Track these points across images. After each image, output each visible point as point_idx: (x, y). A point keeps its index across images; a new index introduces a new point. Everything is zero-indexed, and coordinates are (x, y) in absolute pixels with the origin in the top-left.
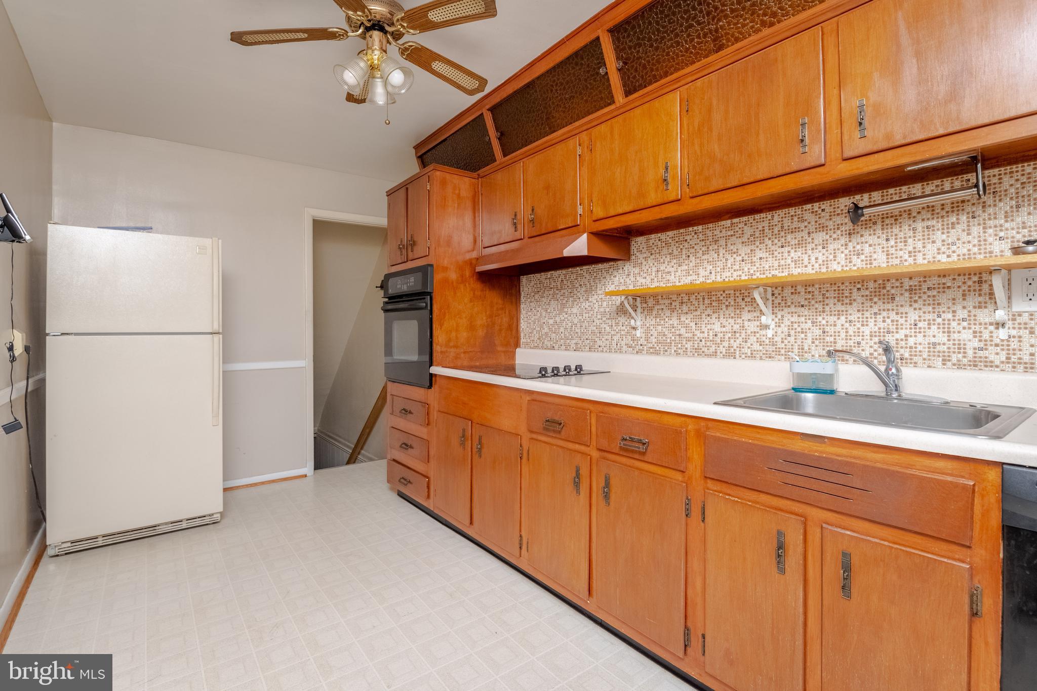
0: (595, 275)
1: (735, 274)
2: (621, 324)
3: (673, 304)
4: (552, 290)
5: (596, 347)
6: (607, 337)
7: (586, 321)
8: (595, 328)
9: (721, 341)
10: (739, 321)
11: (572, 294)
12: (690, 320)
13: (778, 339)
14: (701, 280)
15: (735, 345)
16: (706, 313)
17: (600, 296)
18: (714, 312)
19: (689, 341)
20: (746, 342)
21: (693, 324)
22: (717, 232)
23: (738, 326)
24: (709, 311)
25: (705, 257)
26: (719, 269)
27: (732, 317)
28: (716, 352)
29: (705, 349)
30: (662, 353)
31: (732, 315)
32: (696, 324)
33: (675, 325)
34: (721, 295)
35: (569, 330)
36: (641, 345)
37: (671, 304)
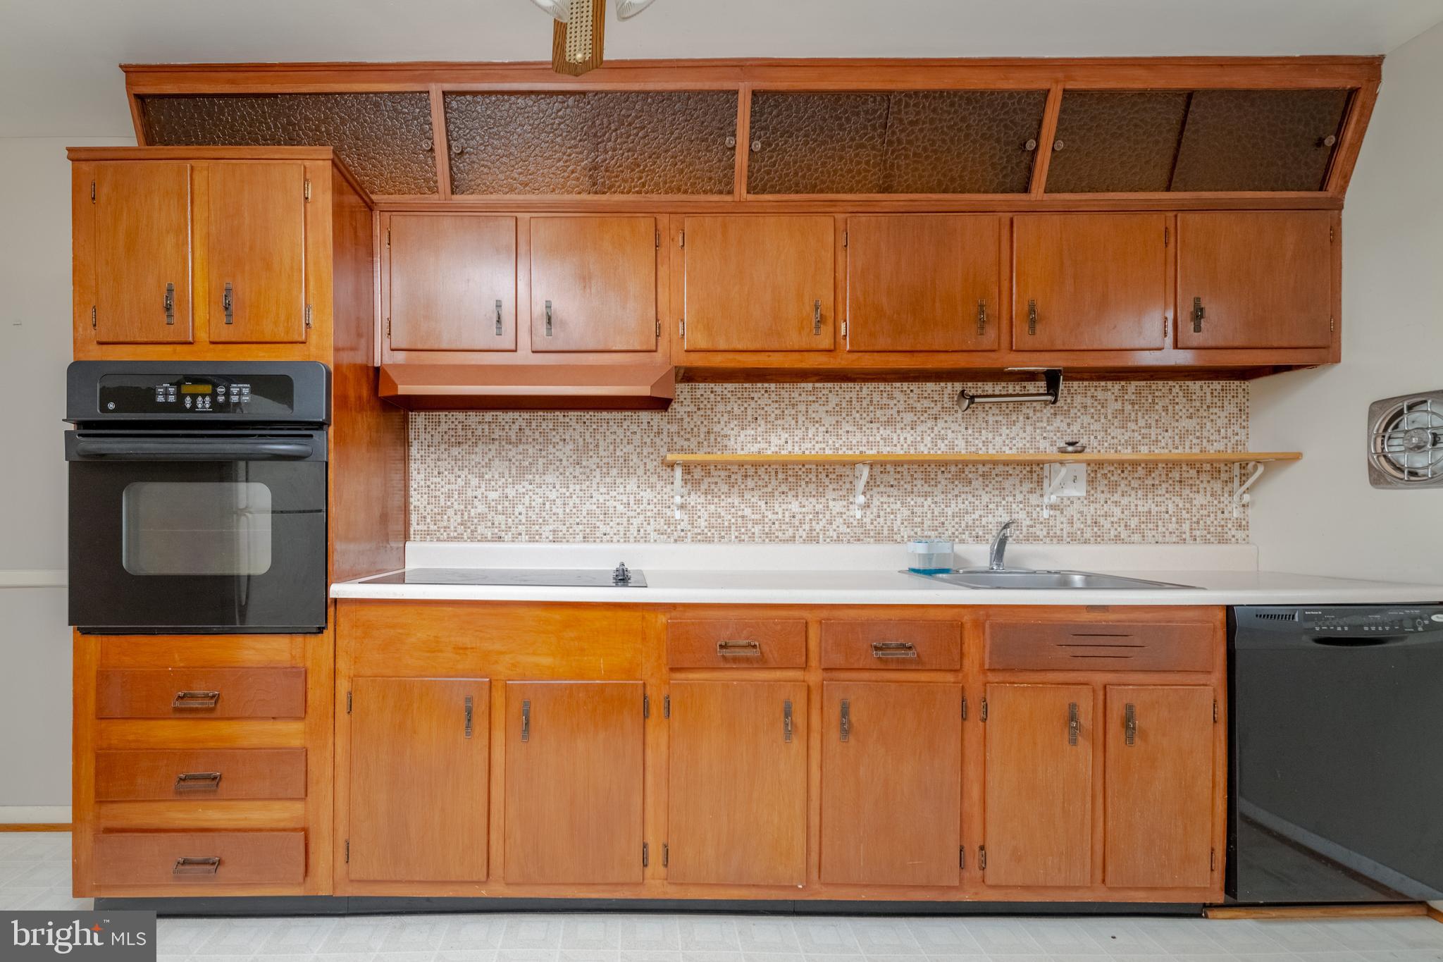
0: (594, 427)
1: (818, 446)
2: (645, 501)
3: (733, 476)
4: (497, 443)
5: (598, 534)
6: (618, 520)
7: (574, 496)
8: (594, 507)
9: (801, 523)
10: (823, 500)
11: (544, 453)
12: (757, 498)
13: (867, 520)
14: (773, 449)
15: (818, 528)
16: (780, 490)
17: (605, 460)
18: (790, 489)
19: (757, 524)
20: (831, 524)
21: (762, 503)
22: (795, 395)
23: (821, 506)
24: (784, 488)
25: (779, 422)
26: (796, 439)
27: (814, 496)
28: (794, 537)
29: (780, 534)
30: (716, 540)
31: (814, 493)
32: (766, 503)
33: (736, 504)
34: (800, 469)
35: (537, 510)
36: (682, 530)
37: (730, 476)
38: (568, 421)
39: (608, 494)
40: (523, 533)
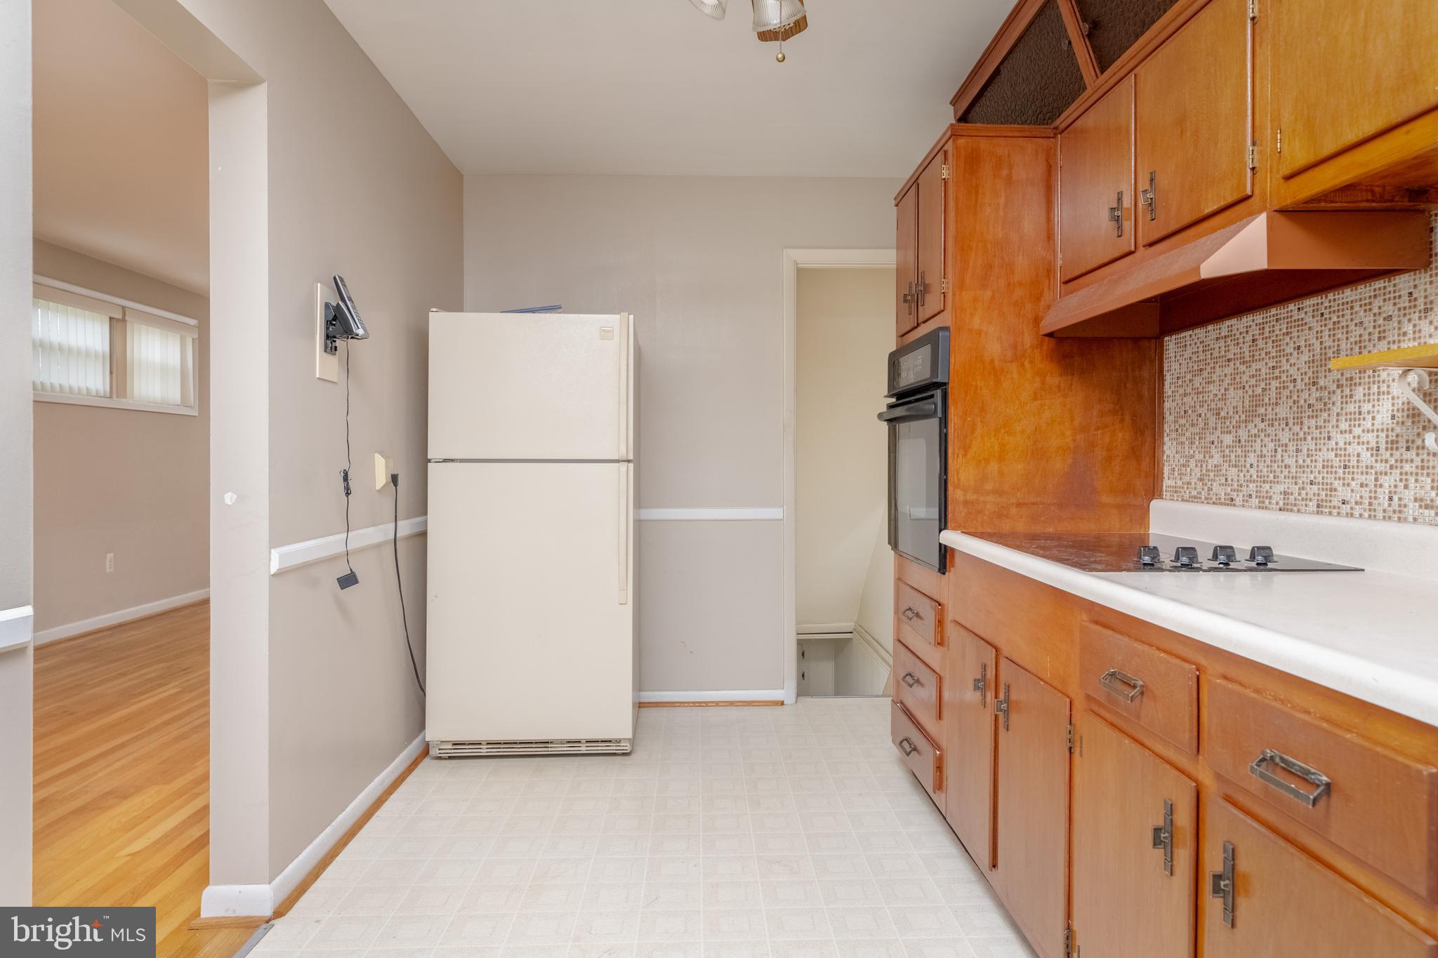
0: (1335, 319)
4: (1232, 364)
5: (1335, 502)
6: (1362, 479)
7: (1309, 438)
8: (1332, 456)
11: (1277, 372)
17: (1348, 374)
35: (1268, 460)
38: (1303, 316)
39: (1350, 432)
40: (1254, 496)
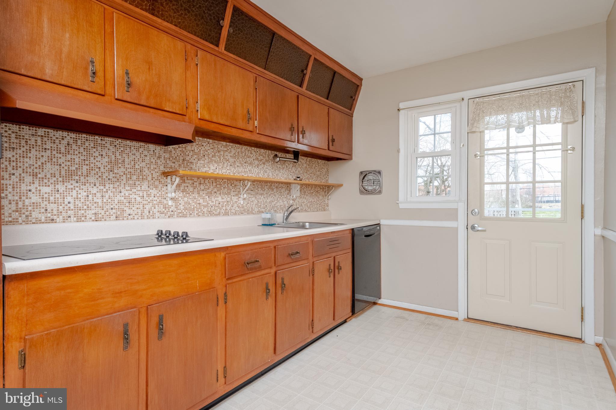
0: (122, 149)
1: (228, 171)
2: (152, 195)
3: (195, 183)
5: (125, 215)
6: (137, 206)
8: (123, 198)
9: (222, 207)
10: (230, 196)
12: (205, 194)
13: (245, 205)
14: (211, 171)
15: (228, 208)
16: (214, 191)
17: (129, 170)
18: (218, 191)
19: (205, 207)
20: (233, 207)
21: (207, 197)
22: (219, 147)
23: (229, 199)
24: (215, 190)
25: (213, 159)
26: (220, 167)
27: (227, 194)
28: (220, 213)
29: (214, 212)
30: (188, 216)
31: (227, 193)
32: (209, 197)
33: (196, 197)
34: (222, 181)
36: (172, 211)
37: (193, 183)
38: (104, 143)
39: (131, 190)
40: (72, 216)
